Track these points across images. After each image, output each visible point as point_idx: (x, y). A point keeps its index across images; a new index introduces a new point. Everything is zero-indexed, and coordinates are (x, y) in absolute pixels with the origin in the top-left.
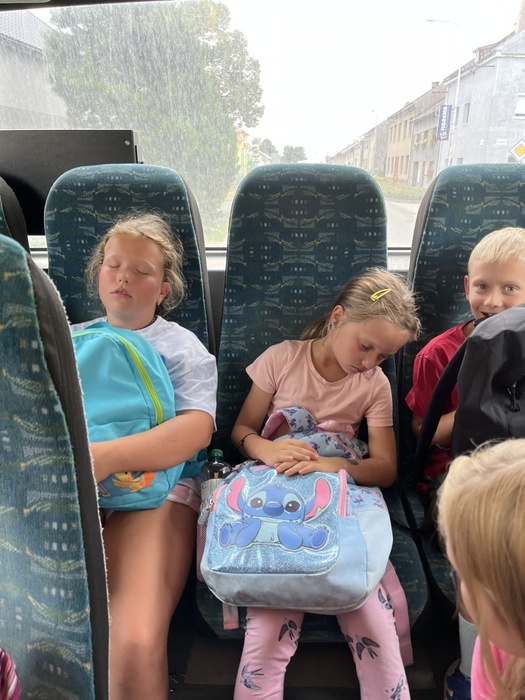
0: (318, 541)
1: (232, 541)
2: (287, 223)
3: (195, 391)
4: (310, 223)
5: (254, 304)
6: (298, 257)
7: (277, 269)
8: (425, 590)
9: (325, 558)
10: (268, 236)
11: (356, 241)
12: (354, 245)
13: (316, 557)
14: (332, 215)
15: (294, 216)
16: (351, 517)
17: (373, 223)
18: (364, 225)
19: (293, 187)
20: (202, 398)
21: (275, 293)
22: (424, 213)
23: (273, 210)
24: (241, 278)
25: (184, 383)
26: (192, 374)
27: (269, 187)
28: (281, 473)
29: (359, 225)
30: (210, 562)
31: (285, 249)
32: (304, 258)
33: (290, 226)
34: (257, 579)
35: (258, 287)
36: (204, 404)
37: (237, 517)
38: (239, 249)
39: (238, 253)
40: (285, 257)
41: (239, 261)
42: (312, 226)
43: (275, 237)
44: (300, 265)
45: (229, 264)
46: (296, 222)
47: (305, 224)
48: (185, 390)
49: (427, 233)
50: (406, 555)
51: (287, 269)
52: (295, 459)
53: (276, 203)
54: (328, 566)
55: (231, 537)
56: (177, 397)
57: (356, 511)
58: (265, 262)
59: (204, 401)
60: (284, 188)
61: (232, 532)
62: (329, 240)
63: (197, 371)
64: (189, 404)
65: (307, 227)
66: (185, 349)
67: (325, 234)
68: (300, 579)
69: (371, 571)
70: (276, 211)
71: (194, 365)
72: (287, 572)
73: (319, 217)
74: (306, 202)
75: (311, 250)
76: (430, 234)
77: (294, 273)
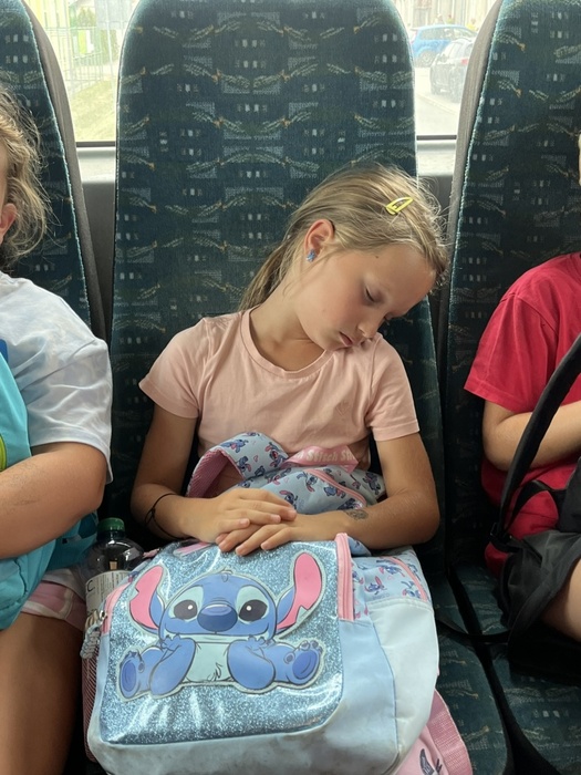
0: (305, 671)
1: (143, 687)
2: (229, 84)
3: (69, 406)
4: (272, 84)
5: (175, 243)
6: (251, 151)
7: (213, 174)
8: (501, 745)
9: (318, 700)
10: (193, 109)
11: (358, 117)
12: (355, 126)
13: (302, 701)
14: (312, 68)
15: (242, 71)
16: (364, 618)
17: (389, 83)
18: (372, 87)
19: (238, 14)
20: (84, 420)
21: (212, 220)
22: (481, 64)
23: (202, 60)
24: (146, 193)
25: (46, 391)
26: (61, 374)
27: (191, 15)
28: (229, 551)
29: (365, 87)
30: (103, 727)
31: (227, 136)
32: (263, 152)
33: (233, 91)
34: (193, 751)
35: (179, 209)
36: (86, 431)
37: (150, 639)
38: (138, 137)
39: (138, 144)
40: (227, 151)
41: (141, 161)
42: (276, 89)
43: (206, 112)
44: (255, 166)
45: (123, 167)
46: (246, 83)
47: (263, 86)
48: (50, 404)
49: (487, 100)
50: (466, 684)
51: (232, 174)
52: (252, 523)
53: (205, 45)
54: (324, 714)
55: (142, 677)
56: (32, 419)
57: (370, 606)
58: (190, 161)
59: (87, 425)
60: (222, 16)
61: (141, 667)
62: (307, 116)
63: (71, 368)
64: (58, 433)
65: (266, 92)
66: (46, 327)
67: (301, 106)
68: (274, 743)
69: (404, 715)
70: (207, 61)
71: (63, 357)
72: (249, 733)
73: (288, 73)
74: (262, 43)
75: (277, 136)
76: (492, 102)
77: (246, 182)
